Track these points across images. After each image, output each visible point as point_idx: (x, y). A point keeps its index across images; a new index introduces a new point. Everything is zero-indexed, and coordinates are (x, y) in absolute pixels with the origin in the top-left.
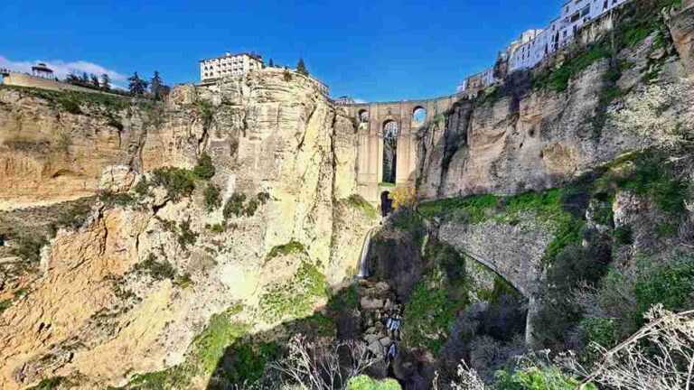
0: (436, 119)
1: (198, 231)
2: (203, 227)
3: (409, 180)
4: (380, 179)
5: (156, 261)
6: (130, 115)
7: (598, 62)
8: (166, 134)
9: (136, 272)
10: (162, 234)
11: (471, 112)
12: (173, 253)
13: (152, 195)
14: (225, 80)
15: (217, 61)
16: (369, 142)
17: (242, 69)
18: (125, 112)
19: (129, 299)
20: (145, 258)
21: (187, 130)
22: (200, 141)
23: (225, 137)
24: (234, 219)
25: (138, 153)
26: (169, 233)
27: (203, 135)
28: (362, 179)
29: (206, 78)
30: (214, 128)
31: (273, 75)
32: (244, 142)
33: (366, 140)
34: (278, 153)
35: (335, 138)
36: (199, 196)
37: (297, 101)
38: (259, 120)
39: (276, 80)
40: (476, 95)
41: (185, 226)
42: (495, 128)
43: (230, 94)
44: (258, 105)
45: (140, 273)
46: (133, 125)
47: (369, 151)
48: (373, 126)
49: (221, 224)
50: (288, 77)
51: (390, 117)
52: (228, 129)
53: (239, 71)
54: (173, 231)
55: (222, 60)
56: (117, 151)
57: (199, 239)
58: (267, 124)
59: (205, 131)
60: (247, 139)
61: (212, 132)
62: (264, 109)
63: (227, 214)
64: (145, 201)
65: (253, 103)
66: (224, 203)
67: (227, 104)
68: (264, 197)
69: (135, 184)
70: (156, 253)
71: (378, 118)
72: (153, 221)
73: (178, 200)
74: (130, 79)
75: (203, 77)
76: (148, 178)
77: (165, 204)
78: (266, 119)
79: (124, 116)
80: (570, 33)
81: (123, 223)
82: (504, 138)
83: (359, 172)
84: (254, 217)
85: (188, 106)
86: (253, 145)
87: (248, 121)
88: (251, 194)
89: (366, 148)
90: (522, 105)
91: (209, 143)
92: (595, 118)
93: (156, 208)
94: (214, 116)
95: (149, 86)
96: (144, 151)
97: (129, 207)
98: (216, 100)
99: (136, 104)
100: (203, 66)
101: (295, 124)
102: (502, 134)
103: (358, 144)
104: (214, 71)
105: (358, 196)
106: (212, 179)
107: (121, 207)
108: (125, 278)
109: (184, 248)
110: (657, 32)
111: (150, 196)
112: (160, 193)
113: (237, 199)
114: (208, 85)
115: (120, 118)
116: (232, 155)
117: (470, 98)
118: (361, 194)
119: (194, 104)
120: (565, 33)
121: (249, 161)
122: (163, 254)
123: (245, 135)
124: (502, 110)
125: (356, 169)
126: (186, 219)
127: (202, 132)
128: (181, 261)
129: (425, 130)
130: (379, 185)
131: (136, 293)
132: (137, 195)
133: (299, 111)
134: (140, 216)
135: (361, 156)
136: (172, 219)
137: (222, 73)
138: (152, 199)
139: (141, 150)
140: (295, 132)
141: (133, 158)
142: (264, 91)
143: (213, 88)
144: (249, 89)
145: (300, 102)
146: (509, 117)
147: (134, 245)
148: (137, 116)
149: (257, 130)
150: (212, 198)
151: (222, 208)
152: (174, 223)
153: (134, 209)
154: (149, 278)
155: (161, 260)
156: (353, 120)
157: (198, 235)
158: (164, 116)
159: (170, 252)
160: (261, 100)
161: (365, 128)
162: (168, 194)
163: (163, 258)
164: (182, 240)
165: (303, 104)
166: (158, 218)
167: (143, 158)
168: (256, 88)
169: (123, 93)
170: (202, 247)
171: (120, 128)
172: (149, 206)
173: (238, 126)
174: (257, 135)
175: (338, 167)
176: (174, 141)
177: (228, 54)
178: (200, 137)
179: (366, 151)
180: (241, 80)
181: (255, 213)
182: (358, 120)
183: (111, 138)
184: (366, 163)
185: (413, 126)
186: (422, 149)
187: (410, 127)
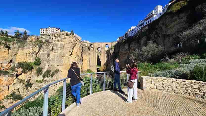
0: (112, 48)
1: (33, 83)
2: (35, 81)
3: (104, 65)
4: (97, 64)
5: (16, 94)
6: (13, 44)
7: (145, 37)
8: (25, 51)
9: (7, 99)
10: (19, 84)
11: (120, 46)
12: (23, 91)
13: (17, 71)
14: (47, 35)
15: (46, 29)
16: (93, 53)
17: (53, 32)
18: (12, 43)
19: (2, 109)
20: (11, 93)
21: (32, 50)
22: (37, 53)
23: (46, 52)
24: (46, 78)
25: (15, 56)
26: (22, 84)
27: (39, 51)
28: (91, 65)
29: (42, 34)
30: (42, 49)
31: (63, 34)
32: (52, 54)
34: (63, 57)
35: (83, 53)
36: (34, 71)
37: (70, 42)
38: (57, 47)
39: (63, 36)
40: (121, 42)
41: (28, 81)
42: (125, 51)
43: (49, 39)
44: (57, 43)
45: (8, 99)
46: (14, 47)
48: (94, 49)
49: (41, 80)
50: (67, 35)
51: (99, 47)
52: (47, 50)
53: (52, 32)
54: (23, 83)
55: (47, 29)
56: (7, 56)
57: (33, 86)
58: (60, 48)
59: (39, 50)
60: (53, 53)
61: (41, 50)
62: (59, 44)
63: (44, 77)
64: (13, 73)
65: (56, 42)
66: (43, 73)
67: (47, 42)
68: (57, 71)
69: (10, 67)
70: (16, 91)
71: (96, 47)
72: (16, 80)
73: (26, 73)
74: (16, 33)
75: (41, 33)
76: (16, 66)
77: (21, 74)
78: (59, 47)
79: (11, 44)
80: (140, 28)
81: (4, 81)
82: (127, 54)
84: (53, 77)
85: (34, 42)
86: (55, 55)
87: (54, 47)
88: (53, 70)
89: (92, 55)
90: (131, 46)
91: (40, 54)
93: (17, 76)
94: (43, 46)
95: (22, 35)
96: (17, 56)
97: (7, 75)
98: (44, 41)
99: (16, 40)
100: (41, 30)
101: (69, 49)
102: (127, 53)
103: (90, 54)
104: (44, 32)
105: (90, 69)
106: (40, 65)
107: (3, 76)
108: (2, 101)
109: (27, 89)
110: (155, 31)
111: (16, 71)
112: (20, 70)
113: (48, 72)
114: (42, 36)
115: (10, 45)
116: (48, 58)
117: (120, 42)
118: (91, 69)
119: (36, 42)
120: (139, 28)
121: (53, 60)
122: (18, 91)
123: (52, 52)
124: (126, 47)
125: (89, 61)
126: (29, 79)
127: (38, 50)
128: (25, 93)
129: (109, 51)
130: (96, 66)
131: (6, 106)
132: (11, 71)
133: (70, 45)
134: (11, 78)
135: (91, 58)
136: (23, 79)
137: (47, 33)
138: (17, 72)
139: (16, 55)
140: (69, 51)
141: (13, 58)
142: (59, 39)
143: (43, 37)
144: (55, 38)
145: (71, 42)
146: (128, 48)
147: (7, 89)
148: (16, 44)
149: (56, 50)
150: (39, 72)
151: (42, 75)
152: (24, 80)
153: (9, 76)
154: (12, 100)
155: (17, 93)
156: (88, 47)
157: (33, 84)
158: (25, 45)
159: (21, 90)
160: (58, 41)
161: (92, 50)
162: (23, 71)
163: (18, 93)
164: (26, 86)
165: (72, 43)
166: (18, 79)
167: (17, 58)
168: (57, 38)
169: (12, 37)
170: (33, 88)
171: (9, 48)
172: (15, 75)
173: (50, 49)
174: (56, 52)
175: (83, 61)
176: (28, 53)
177: (49, 27)
178: (37, 52)
180: (52, 35)
181: (54, 76)
182: (90, 47)
183: (5, 51)
184: (92, 60)
185: (105, 49)
186: (108, 56)
187: (105, 50)
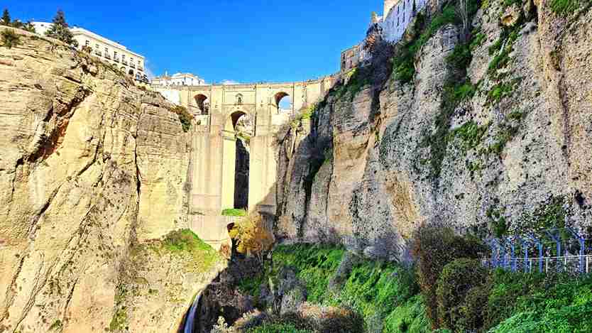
4: (230, 203)
7: (443, 30)
16: (209, 145)
28: (196, 204)
33: (204, 141)
47: (208, 160)
48: (215, 121)
71: (223, 108)
82: (366, 152)
83: (192, 192)
89: (204, 155)
90: (382, 101)
92: (435, 137)
105: (186, 231)
125: (188, 187)
129: (287, 131)
130: (226, 212)
135: (196, 164)
145: (33, 83)
156: (182, 111)
161: (204, 123)
179: (204, 158)
182: (194, 110)
184: (203, 178)
185: (273, 123)
186: (283, 158)
187: (270, 124)
